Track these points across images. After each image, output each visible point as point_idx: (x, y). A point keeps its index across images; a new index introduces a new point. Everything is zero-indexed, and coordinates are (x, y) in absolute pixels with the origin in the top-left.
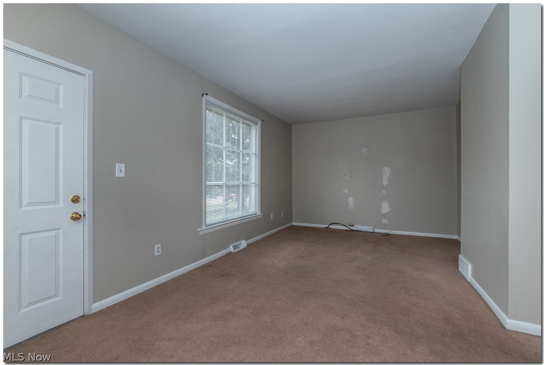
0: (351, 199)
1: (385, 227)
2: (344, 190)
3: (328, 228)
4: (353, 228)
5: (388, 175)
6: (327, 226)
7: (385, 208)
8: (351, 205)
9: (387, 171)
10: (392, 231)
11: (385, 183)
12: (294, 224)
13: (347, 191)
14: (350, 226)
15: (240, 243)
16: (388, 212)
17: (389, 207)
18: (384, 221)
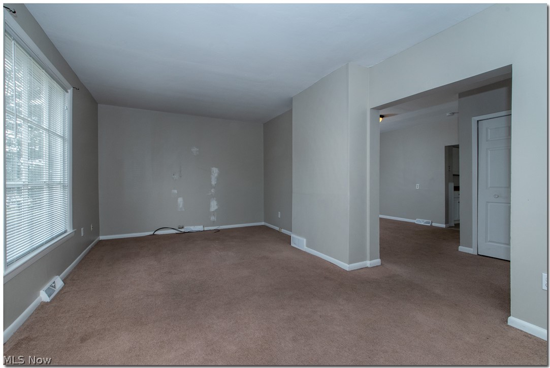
0: (180, 200)
1: (213, 224)
2: (173, 191)
3: (153, 234)
4: (183, 230)
5: (216, 175)
6: (152, 233)
7: (214, 206)
8: (181, 206)
9: (215, 171)
10: (221, 227)
11: (214, 182)
12: (102, 238)
13: (176, 191)
14: (179, 228)
15: (54, 283)
16: (216, 210)
17: (217, 205)
18: (213, 218)
